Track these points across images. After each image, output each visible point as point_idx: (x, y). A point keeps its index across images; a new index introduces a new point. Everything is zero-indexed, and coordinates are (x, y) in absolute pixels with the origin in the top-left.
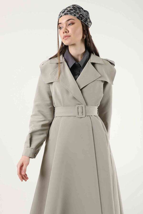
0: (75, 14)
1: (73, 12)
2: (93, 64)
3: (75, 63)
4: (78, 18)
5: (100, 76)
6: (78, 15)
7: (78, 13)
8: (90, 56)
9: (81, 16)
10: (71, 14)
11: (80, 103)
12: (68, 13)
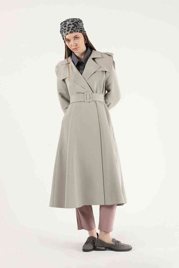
0: (77, 30)
1: (75, 29)
2: (94, 59)
3: (79, 61)
4: (80, 32)
5: (99, 67)
6: (79, 30)
7: (78, 29)
8: (91, 53)
9: (81, 30)
10: (75, 31)
11: (87, 91)
12: (73, 31)
